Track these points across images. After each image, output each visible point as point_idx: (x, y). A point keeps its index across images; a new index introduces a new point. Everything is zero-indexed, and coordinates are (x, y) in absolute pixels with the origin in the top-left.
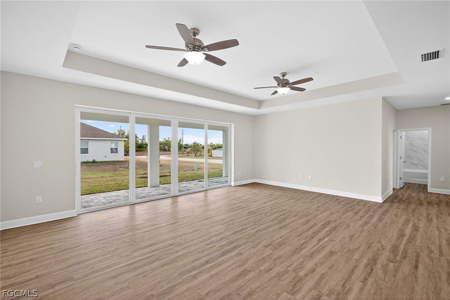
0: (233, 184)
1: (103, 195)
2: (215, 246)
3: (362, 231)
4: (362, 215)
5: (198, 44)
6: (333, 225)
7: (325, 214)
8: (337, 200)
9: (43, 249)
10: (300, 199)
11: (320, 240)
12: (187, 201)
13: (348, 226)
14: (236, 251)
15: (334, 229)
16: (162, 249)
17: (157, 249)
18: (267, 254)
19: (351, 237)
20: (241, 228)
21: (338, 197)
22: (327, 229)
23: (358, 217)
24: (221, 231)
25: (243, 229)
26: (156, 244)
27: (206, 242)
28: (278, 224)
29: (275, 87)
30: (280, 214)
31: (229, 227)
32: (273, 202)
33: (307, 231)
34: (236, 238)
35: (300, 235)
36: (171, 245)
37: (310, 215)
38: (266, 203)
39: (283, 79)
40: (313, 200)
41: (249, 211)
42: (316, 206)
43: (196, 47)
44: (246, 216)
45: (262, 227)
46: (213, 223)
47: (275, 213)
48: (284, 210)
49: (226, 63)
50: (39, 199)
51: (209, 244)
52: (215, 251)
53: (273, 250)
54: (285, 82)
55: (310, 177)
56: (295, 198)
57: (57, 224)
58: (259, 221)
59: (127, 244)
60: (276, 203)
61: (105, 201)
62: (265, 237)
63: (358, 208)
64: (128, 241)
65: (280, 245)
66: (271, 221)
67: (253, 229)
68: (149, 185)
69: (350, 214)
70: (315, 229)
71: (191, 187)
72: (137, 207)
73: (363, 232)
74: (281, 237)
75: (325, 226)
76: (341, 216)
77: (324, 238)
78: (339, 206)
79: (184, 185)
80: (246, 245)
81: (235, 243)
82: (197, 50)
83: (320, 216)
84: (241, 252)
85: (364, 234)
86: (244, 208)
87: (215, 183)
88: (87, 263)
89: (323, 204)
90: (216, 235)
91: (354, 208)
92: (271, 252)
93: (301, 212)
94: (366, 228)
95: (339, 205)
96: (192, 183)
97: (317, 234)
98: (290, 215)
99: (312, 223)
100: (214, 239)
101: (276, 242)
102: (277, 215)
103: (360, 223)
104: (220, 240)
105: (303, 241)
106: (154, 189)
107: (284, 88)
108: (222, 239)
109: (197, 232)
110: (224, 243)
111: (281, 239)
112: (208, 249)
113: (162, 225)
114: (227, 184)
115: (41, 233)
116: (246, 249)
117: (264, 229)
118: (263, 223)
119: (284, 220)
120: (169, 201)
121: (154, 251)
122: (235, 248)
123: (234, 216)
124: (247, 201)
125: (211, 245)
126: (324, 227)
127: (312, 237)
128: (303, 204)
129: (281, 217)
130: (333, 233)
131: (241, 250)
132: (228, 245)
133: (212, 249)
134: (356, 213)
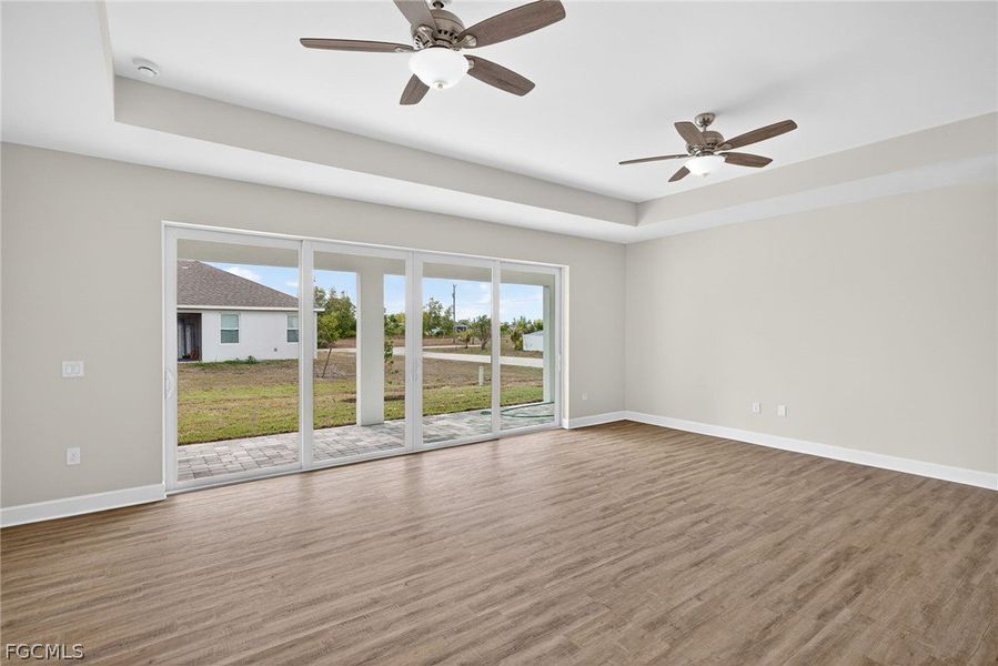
0: (566, 424)
1: (248, 443)
2: (497, 613)
3: (966, 592)
4: (955, 534)
5: (446, 25)
6: (864, 563)
7: (834, 524)
8: (868, 478)
9: (52, 591)
10: (753, 472)
11: (824, 616)
12: (444, 469)
13: (913, 571)
14: (557, 639)
15: (869, 576)
16: (349, 612)
17: (335, 615)
18: (655, 654)
19: (931, 611)
20: (579, 558)
21: (868, 472)
22: (846, 575)
23: (942, 537)
24: (522, 565)
25: (585, 562)
26: (335, 596)
27: (473, 600)
28: (688, 549)
29: (681, 156)
30: (695, 517)
31: (546, 553)
32: (676, 479)
33: (781, 578)
34: (563, 589)
35: (759, 593)
36: (375, 602)
37: (785, 523)
38: (654, 481)
39: (705, 132)
40: (792, 478)
41: (605, 504)
42: (802, 496)
43: (442, 36)
44: (598, 519)
45: (640, 557)
46: (502, 537)
47: (681, 512)
48: (707, 507)
49: (532, 86)
50: (74, 455)
51: (481, 606)
52: (495, 633)
53: (674, 644)
54: (709, 140)
55: (781, 410)
56: (737, 470)
57: (113, 519)
58: (632, 537)
59: (261, 590)
60: (683, 483)
61: (247, 459)
62: (649, 591)
63: (941, 507)
64: (266, 580)
65: (694, 625)
66: (669, 539)
67: (613, 563)
68: (359, 421)
69: (913, 527)
70: (808, 571)
71: (460, 429)
72: (317, 479)
73: (968, 595)
74: (698, 597)
75: (835, 564)
76: (886, 534)
77: (838, 608)
78: (875, 500)
79: (445, 422)
80: (591, 618)
81: (558, 607)
82: (445, 44)
83: (818, 530)
84: (576, 639)
85: (974, 600)
86: (591, 493)
87: (521, 420)
88: (141, 647)
89: (824, 492)
90: (506, 578)
91: (925, 510)
92: (666, 646)
93: (757, 514)
94: (976, 580)
95: (876, 495)
96: (462, 418)
97: (813, 593)
98: (726, 520)
99: (793, 552)
100: (497, 590)
101: (684, 612)
102: (686, 520)
103: (954, 560)
104: (515, 594)
105: (768, 615)
106: (369, 431)
107: (707, 157)
108: (521, 591)
109: (453, 564)
110: (526, 605)
111: (699, 604)
112: (478, 622)
113: (365, 536)
114: (552, 424)
115: (68, 544)
116: (588, 631)
117: (647, 565)
118: (644, 544)
119: (706, 538)
120: (400, 464)
121: (324, 620)
122: (555, 625)
123: (564, 517)
124: (603, 474)
125: (487, 611)
126: (836, 568)
127: (799, 604)
128: (761, 488)
129: (697, 528)
130: (866, 591)
131: (573, 633)
132: (537, 615)
133: (487, 624)
134: (934, 525)
